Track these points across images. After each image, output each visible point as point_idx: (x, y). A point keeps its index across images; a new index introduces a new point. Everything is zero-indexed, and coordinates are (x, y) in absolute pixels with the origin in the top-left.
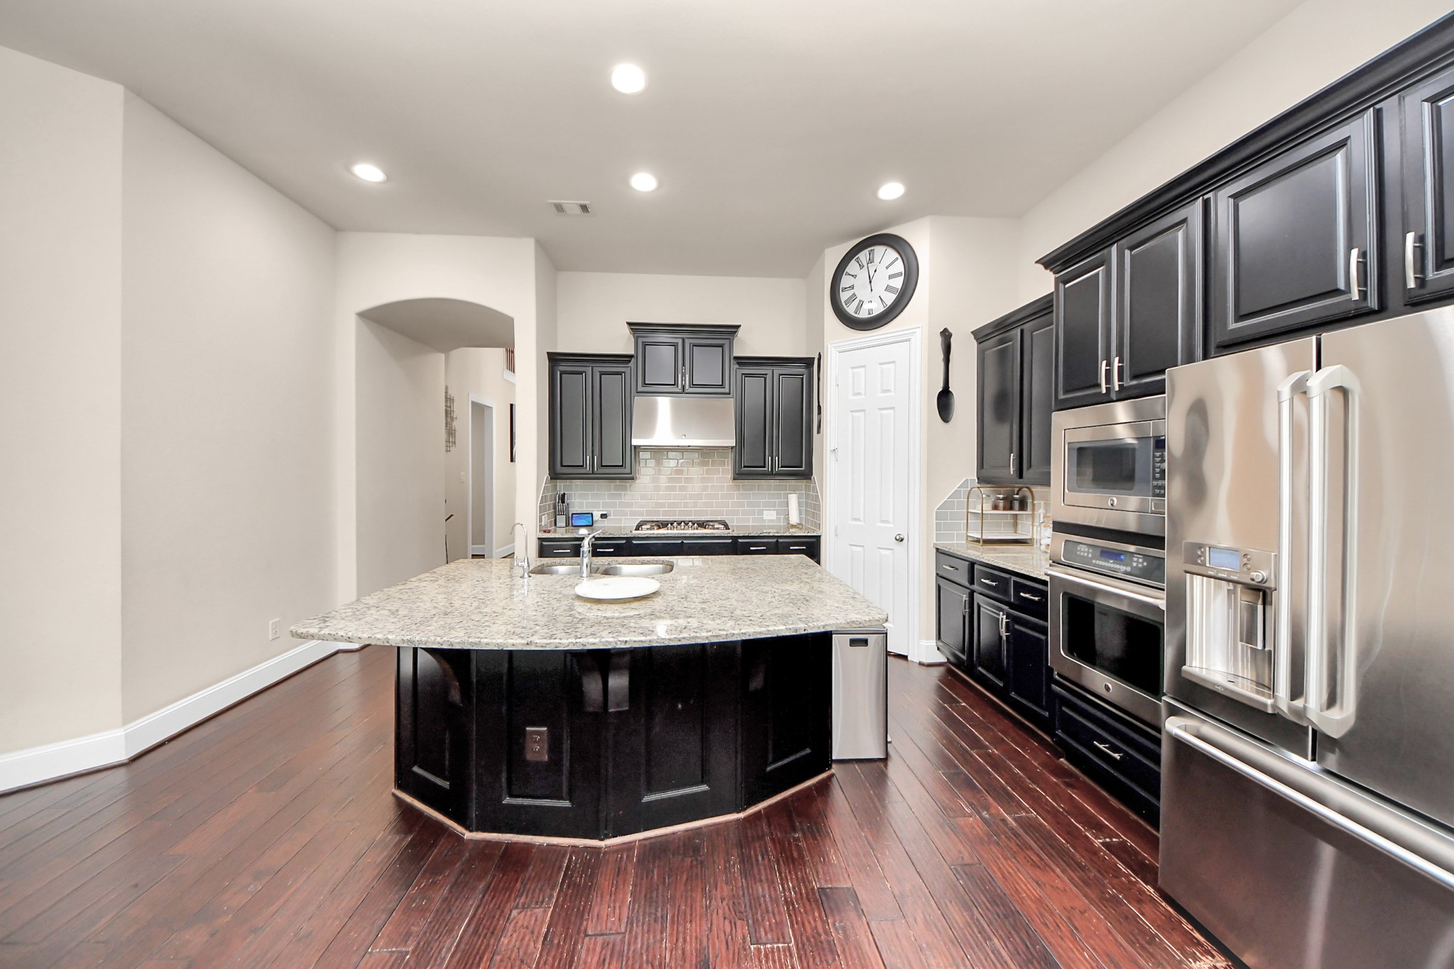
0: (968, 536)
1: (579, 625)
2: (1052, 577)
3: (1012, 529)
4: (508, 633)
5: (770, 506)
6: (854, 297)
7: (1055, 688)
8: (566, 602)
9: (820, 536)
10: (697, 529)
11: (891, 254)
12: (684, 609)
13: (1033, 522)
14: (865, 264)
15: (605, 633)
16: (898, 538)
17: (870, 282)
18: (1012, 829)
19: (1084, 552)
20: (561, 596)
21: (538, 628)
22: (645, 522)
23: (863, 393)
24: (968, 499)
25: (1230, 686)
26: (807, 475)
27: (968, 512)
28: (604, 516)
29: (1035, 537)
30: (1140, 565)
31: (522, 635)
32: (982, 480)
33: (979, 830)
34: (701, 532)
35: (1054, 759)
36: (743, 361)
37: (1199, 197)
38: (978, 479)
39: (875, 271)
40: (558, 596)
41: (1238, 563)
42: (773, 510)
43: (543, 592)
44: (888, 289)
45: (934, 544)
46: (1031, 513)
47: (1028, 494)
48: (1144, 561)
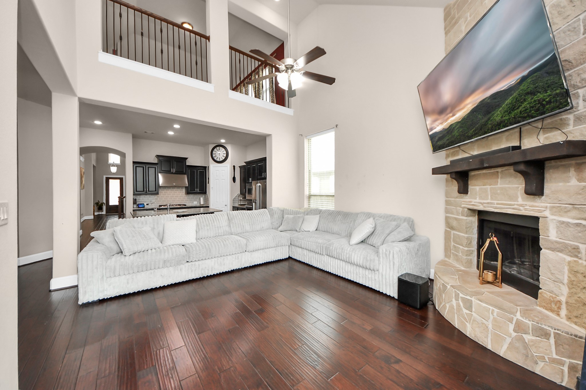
0: (238, 204)
5: (195, 200)
6: (217, 158)
9: (209, 203)
11: (223, 150)
14: (218, 150)
16: (225, 205)
17: (219, 154)
23: (218, 176)
24: (238, 197)
26: (205, 193)
27: (238, 200)
28: (147, 204)
36: (189, 166)
38: (240, 193)
39: (220, 152)
44: (223, 156)
45: (232, 206)
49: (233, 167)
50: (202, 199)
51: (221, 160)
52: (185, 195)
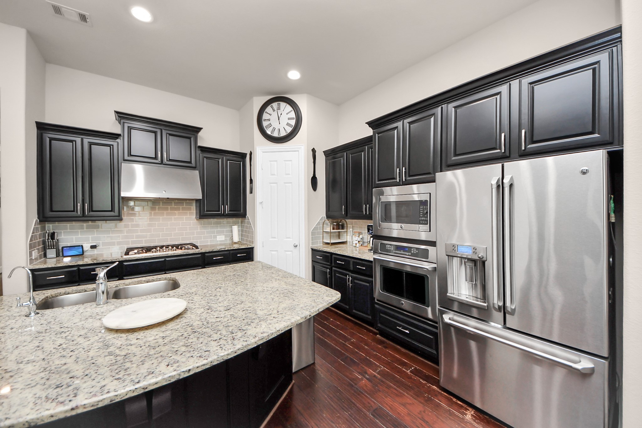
0: (323, 242)
1: (128, 365)
2: (374, 259)
3: (338, 237)
4: (39, 401)
5: (221, 233)
6: (270, 125)
7: (376, 306)
8: (96, 338)
9: (253, 248)
10: (176, 250)
11: (289, 108)
12: (218, 320)
13: (347, 234)
14: (276, 109)
15: (163, 367)
16: (295, 245)
17: (279, 119)
18: (379, 379)
19: (389, 248)
20: (85, 331)
21: (77, 382)
22: (132, 249)
23: (276, 174)
24: (323, 225)
25: (467, 300)
26: (243, 215)
27: (323, 231)
28: (93, 247)
29: (348, 240)
30: (415, 252)
31: (61, 399)
32: (328, 217)
33: (369, 387)
34: (179, 252)
35: (374, 336)
36: (204, 150)
37: (440, 106)
38: (326, 216)
39: (281, 114)
40: (82, 332)
41: (471, 251)
42: (223, 235)
43: (62, 330)
44: (288, 124)
45: (311, 247)
46: (346, 230)
47: (345, 223)
48: (416, 250)
49: (311, 153)
50: (235, 229)
51: (283, 134)
52: (195, 221)
